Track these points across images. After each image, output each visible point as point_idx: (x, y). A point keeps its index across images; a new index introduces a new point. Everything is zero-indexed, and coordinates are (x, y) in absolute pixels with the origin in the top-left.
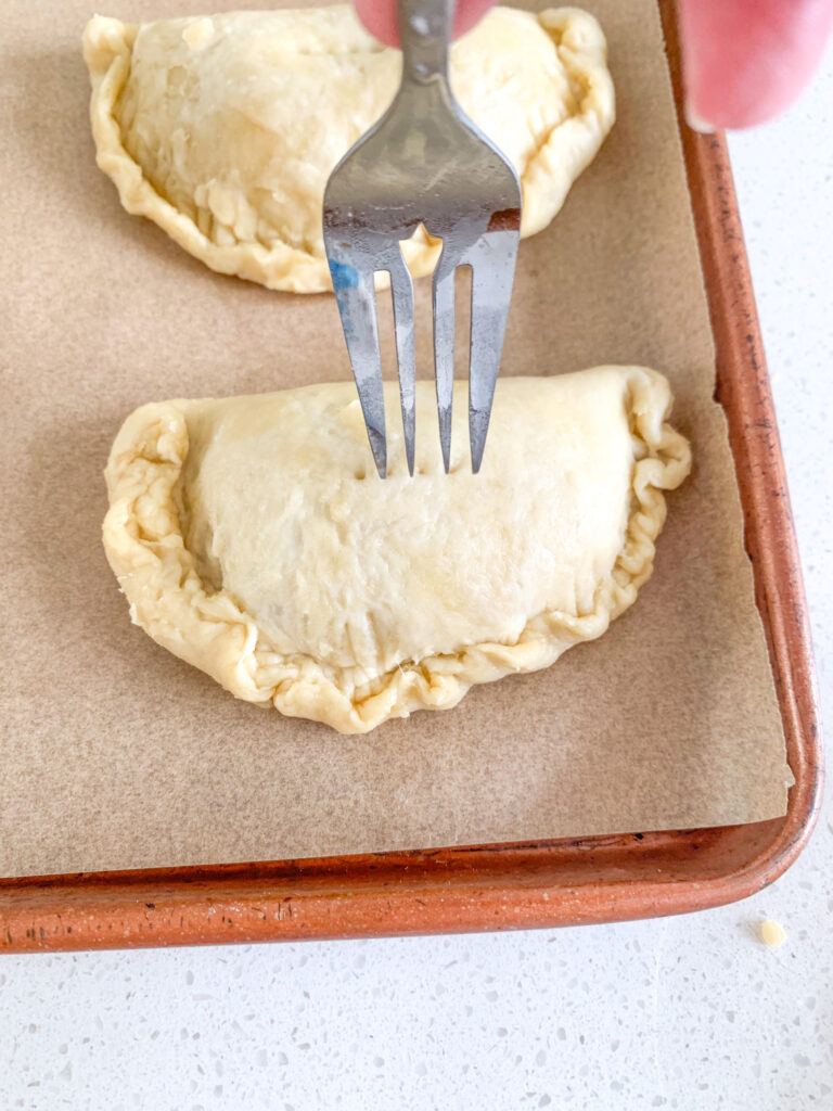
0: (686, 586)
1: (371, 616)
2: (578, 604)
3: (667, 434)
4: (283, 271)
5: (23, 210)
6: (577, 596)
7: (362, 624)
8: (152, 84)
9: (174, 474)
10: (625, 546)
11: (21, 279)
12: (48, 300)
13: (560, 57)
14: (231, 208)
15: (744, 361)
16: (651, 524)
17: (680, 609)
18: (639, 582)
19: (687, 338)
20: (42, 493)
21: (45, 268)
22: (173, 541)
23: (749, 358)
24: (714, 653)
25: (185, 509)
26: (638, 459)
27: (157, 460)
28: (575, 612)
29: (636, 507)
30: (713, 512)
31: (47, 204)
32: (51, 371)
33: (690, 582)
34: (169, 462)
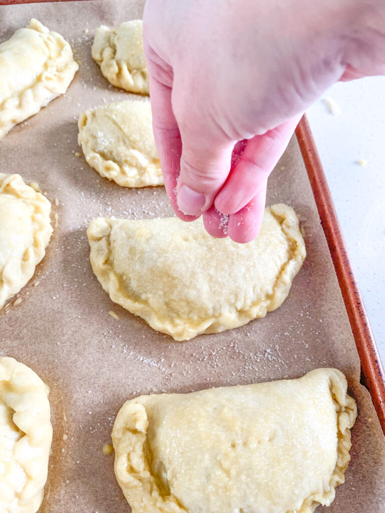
0: (362, 467)
2: (324, 488)
3: (347, 400)
5: (61, 300)
6: (323, 485)
8: (121, 255)
9: (144, 439)
10: (338, 457)
11: (63, 335)
12: (76, 344)
13: (282, 230)
15: (375, 372)
16: (347, 445)
17: (361, 478)
18: (344, 470)
20: (81, 442)
21: (74, 329)
22: (146, 475)
23: (377, 371)
24: (379, 501)
25: (150, 455)
26: (339, 412)
27: (135, 431)
29: (340, 435)
31: (71, 297)
32: (80, 380)
33: (363, 465)
34: (140, 433)
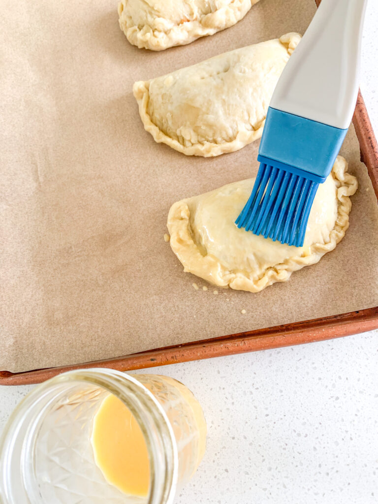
0: (362, 227)
1: (255, 255)
3: (347, 177)
4: (208, 151)
5: (125, 149)
6: (323, 237)
7: (252, 257)
8: (157, 100)
9: (187, 222)
10: (338, 218)
11: (130, 171)
12: (139, 176)
13: (289, 53)
14: (188, 134)
15: (368, 146)
16: (346, 209)
17: (361, 235)
18: (345, 229)
19: (350, 141)
20: (149, 235)
21: (136, 166)
22: (191, 242)
23: (370, 145)
24: (375, 247)
25: (192, 232)
26: (338, 187)
27: (182, 219)
28: (324, 243)
29: (340, 204)
30: (367, 200)
31: (132, 145)
32: (144, 198)
33: (364, 225)
34: (185, 218)
